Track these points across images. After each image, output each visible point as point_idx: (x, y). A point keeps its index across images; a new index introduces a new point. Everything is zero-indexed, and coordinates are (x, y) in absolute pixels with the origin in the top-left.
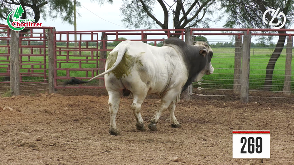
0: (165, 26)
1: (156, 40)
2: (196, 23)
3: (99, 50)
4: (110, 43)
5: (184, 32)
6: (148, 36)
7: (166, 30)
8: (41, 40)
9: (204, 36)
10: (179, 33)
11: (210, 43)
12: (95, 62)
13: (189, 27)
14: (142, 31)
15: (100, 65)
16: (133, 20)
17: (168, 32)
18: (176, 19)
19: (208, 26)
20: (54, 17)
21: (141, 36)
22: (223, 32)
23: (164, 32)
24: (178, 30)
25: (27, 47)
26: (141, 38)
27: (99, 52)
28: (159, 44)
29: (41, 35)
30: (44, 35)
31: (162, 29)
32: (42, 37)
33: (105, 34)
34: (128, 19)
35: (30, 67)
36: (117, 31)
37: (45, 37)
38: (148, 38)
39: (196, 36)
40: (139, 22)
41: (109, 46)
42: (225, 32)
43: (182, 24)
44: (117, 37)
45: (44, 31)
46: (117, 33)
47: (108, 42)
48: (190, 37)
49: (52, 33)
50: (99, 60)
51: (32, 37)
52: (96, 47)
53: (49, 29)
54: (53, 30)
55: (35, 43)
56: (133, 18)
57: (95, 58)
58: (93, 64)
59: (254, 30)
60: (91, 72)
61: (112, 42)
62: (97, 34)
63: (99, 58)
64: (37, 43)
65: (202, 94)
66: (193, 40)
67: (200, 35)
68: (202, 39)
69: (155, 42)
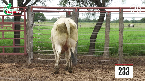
2: (36, 2)
5: (26, 10)
9: (42, 12)
10: (22, 10)
11: (47, 19)
13: (30, 5)
19: (45, 4)
22: (58, 10)
24: (21, 7)
39: (36, 13)
43: (24, 3)
48: (31, 14)
59: (81, 9)
65: (41, 58)
66: (33, 16)
67: (39, 12)
68: (41, 15)
69: (3, 17)
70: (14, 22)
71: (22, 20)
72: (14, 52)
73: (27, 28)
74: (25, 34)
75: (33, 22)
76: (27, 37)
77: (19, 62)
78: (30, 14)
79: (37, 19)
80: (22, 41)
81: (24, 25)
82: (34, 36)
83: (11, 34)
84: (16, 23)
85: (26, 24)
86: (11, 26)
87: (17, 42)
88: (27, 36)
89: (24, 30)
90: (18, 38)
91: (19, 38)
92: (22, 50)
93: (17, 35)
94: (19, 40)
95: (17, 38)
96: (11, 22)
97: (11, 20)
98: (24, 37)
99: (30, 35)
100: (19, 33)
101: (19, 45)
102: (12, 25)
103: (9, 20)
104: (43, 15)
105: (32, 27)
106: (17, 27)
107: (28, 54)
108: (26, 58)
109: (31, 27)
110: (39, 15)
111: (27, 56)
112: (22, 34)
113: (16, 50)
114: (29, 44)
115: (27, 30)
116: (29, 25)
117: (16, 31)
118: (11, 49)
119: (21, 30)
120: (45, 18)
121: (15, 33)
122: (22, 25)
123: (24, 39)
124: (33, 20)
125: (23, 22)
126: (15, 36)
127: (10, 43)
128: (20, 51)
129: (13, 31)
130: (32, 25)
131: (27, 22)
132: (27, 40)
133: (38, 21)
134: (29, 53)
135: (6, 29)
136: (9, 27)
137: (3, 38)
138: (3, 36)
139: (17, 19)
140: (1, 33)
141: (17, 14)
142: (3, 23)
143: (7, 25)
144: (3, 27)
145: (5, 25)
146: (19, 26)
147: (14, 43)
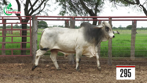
0: (18, 15)
1: (12, 24)
2: (40, 12)
5: (31, 18)
6: (7, 20)
7: (19, 17)
9: (44, 21)
10: (28, 19)
11: (48, 26)
13: (35, 15)
14: (3, 17)
17: (20, 18)
18: (26, 9)
19: (47, 14)
21: (2, 20)
22: (58, 19)
23: (17, 18)
24: (27, 17)
26: (2, 22)
28: (14, 26)
31: (16, 16)
39: (40, 21)
42: (59, 18)
43: (30, 13)
59: (77, 18)
65: (44, 59)
66: (37, 24)
67: (42, 20)
68: (44, 23)
69: (12, 25)
70: (22, 29)
71: (29, 27)
72: (22, 54)
73: (32, 34)
74: (30, 39)
75: (38, 29)
76: (32, 42)
77: (25, 62)
78: (35, 22)
79: (41, 27)
80: (28, 45)
81: (30, 31)
82: (38, 40)
83: (19, 39)
85: (32, 30)
86: (19, 33)
87: (24, 45)
88: (32, 40)
89: (29, 35)
91: (26, 42)
92: (28, 52)
93: (24, 39)
94: (26, 44)
95: (24, 43)
96: (19, 29)
97: (19, 27)
98: (30, 42)
99: (35, 40)
100: (26, 38)
101: (26, 48)
102: (20, 31)
103: (17, 27)
104: (46, 23)
105: (37, 33)
106: (24, 33)
107: (33, 56)
108: (31, 59)
109: (35, 33)
110: (42, 23)
111: (32, 57)
112: (28, 39)
113: (23, 52)
114: (34, 47)
115: (32, 36)
116: (34, 32)
117: (24, 36)
118: (19, 51)
119: (27, 35)
120: (47, 25)
121: (23, 38)
122: (28, 31)
123: (30, 43)
124: (37, 27)
125: (29, 29)
126: (22, 41)
127: (18, 46)
128: (27, 53)
129: (20, 36)
130: (36, 31)
131: (32, 29)
132: (32, 43)
133: (41, 28)
134: (34, 54)
135: (15, 34)
136: (17, 33)
137: (12, 43)
138: (12, 41)
139: (24, 26)
140: (11, 38)
141: (24, 22)
142: (12, 30)
143: (16, 32)
144: (12, 33)
145: (14, 32)
146: (26, 32)
147: (21, 46)
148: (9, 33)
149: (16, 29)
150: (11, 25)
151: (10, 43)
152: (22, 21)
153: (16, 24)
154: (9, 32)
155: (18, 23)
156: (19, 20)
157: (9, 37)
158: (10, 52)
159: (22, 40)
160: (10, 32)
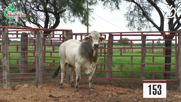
0: (161, 29)
1: (153, 40)
3: (106, 48)
4: (115, 43)
6: (147, 36)
7: (162, 32)
8: (60, 40)
10: (173, 35)
12: (103, 58)
14: (142, 33)
15: (107, 60)
16: (135, 24)
17: (164, 34)
18: (170, 23)
20: (72, 22)
21: (141, 36)
23: (160, 34)
24: (172, 32)
25: (49, 46)
26: (141, 39)
27: (106, 50)
28: (156, 43)
29: (60, 36)
30: (63, 36)
31: (158, 31)
32: (62, 38)
33: (111, 35)
34: (131, 23)
35: (52, 61)
36: (121, 33)
37: (63, 38)
38: (147, 39)
40: (140, 26)
41: (115, 45)
44: (121, 37)
45: (63, 33)
46: (121, 34)
47: (114, 42)
49: (69, 34)
50: (106, 56)
51: (53, 37)
52: (104, 46)
53: (67, 31)
54: (71, 32)
55: (55, 42)
56: (135, 22)
57: (103, 54)
58: (101, 59)
60: (100, 66)
61: (117, 42)
62: (105, 36)
63: (106, 54)
64: (57, 42)
69: (153, 42)
70: (165, 47)
71: (174, 45)
72: (165, 78)
73: (178, 53)
74: (176, 60)
76: (178, 63)
80: (173, 67)
81: (175, 50)
83: (162, 59)
84: (167, 48)
85: (177, 49)
87: (167, 67)
88: (178, 61)
89: (175, 55)
90: (169, 64)
93: (168, 60)
94: (170, 65)
95: (167, 64)
96: (162, 47)
97: (162, 45)
98: (175, 63)
100: (170, 58)
101: (170, 71)
102: (162, 50)
103: (159, 44)
106: (168, 52)
107: (179, 81)
112: (173, 59)
113: (166, 76)
114: (180, 70)
115: (178, 56)
116: (180, 50)
117: (167, 56)
118: (162, 75)
119: (172, 55)
121: (166, 58)
122: (173, 50)
123: (175, 65)
125: (174, 47)
126: (166, 62)
127: (160, 69)
128: (171, 77)
129: (163, 56)
131: (178, 47)
132: (178, 65)
134: (180, 79)
135: (157, 54)
136: (159, 52)
137: (153, 64)
138: (153, 62)
139: (168, 43)
140: (151, 58)
141: (168, 39)
142: (153, 48)
143: (158, 50)
144: (153, 52)
145: (155, 50)
146: (170, 51)
147: (165, 68)
148: (149, 52)
149: (158, 47)
150: (151, 42)
151: (150, 64)
152: (166, 37)
153: (157, 41)
154: (149, 50)
155: (160, 40)
156: (162, 36)
157: (149, 57)
158: (150, 75)
159: (165, 60)
160: (151, 50)
